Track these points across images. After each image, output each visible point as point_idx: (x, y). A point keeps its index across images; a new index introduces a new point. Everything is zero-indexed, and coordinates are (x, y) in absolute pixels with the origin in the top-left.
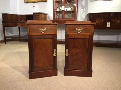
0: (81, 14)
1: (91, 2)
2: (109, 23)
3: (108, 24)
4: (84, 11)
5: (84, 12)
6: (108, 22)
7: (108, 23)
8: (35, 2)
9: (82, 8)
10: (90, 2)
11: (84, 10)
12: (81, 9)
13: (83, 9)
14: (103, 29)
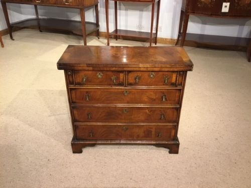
2: (228, 4)
3: (226, 7)
6: (226, 2)
7: (224, 4)
14: (214, 15)
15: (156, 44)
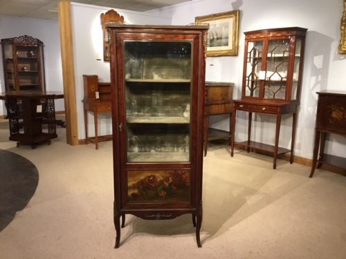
0: (311, 87)
1: (337, 60)
4: (317, 82)
5: (319, 85)
8: (213, 56)
9: (313, 75)
10: (334, 60)
11: (320, 79)
12: (311, 76)
13: (315, 77)
15: (291, 163)
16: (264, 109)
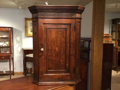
15: (14, 75)
16: (3, 58)
